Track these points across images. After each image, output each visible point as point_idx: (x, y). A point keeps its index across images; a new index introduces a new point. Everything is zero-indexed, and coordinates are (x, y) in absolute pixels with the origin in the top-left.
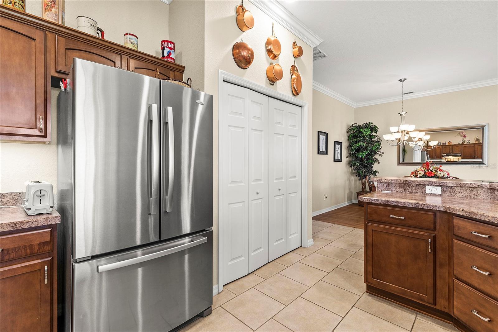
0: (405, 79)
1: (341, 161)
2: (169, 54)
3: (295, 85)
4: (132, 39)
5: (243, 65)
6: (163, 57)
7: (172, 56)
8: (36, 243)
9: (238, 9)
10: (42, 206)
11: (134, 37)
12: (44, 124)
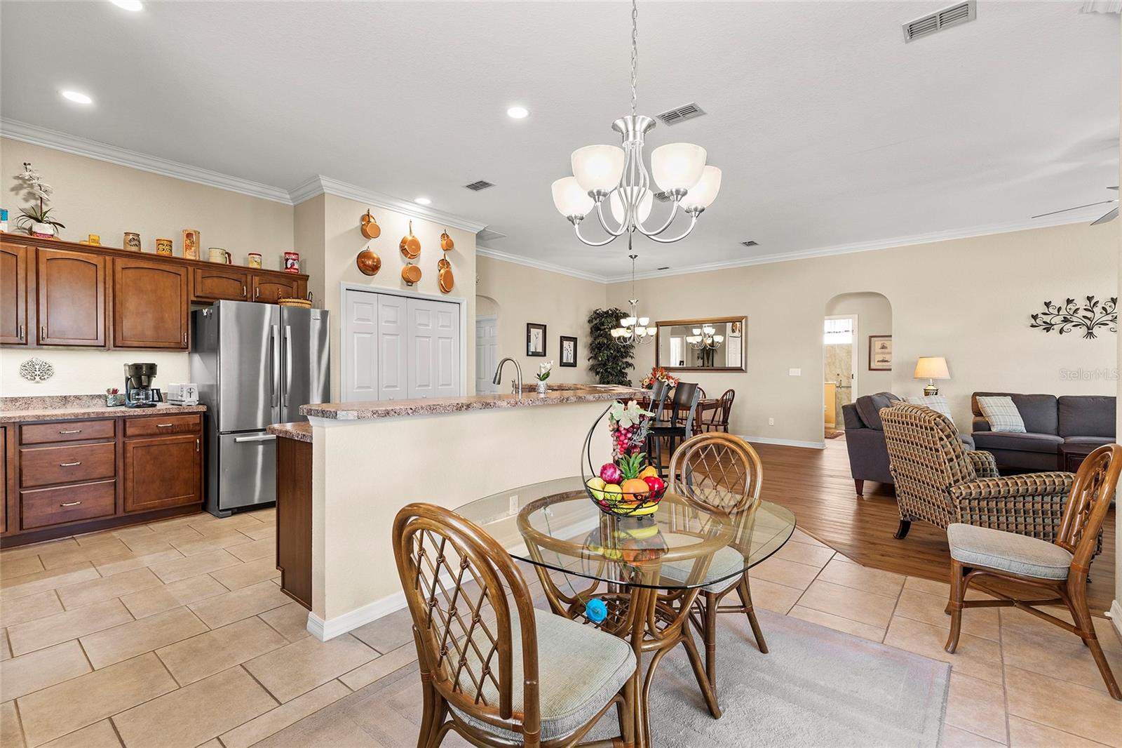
0: (636, 256)
1: (576, 366)
2: (293, 265)
3: (442, 282)
4: (255, 258)
5: (369, 272)
6: (287, 268)
7: (296, 266)
8: (191, 423)
9: (363, 218)
10: (191, 401)
11: (258, 256)
12: (186, 338)
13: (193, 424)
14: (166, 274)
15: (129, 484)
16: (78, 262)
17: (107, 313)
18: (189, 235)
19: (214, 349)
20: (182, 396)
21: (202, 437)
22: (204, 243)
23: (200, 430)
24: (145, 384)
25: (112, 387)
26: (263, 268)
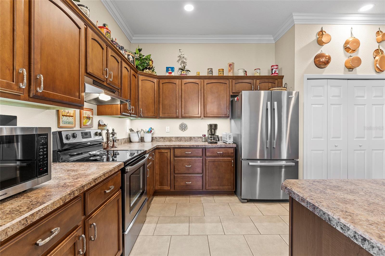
2: (275, 72)
3: (378, 65)
4: (258, 71)
5: (322, 66)
6: (272, 74)
7: (277, 72)
8: (230, 152)
9: (318, 34)
10: (230, 141)
11: (258, 70)
12: (229, 113)
13: (231, 153)
14: (221, 84)
15: (207, 178)
16: (193, 84)
17: (202, 103)
18: (230, 65)
19: (240, 117)
20: (226, 139)
21: (235, 159)
22: (236, 67)
23: (233, 156)
24: (213, 133)
25: (204, 134)
26: (261, 75)
